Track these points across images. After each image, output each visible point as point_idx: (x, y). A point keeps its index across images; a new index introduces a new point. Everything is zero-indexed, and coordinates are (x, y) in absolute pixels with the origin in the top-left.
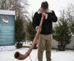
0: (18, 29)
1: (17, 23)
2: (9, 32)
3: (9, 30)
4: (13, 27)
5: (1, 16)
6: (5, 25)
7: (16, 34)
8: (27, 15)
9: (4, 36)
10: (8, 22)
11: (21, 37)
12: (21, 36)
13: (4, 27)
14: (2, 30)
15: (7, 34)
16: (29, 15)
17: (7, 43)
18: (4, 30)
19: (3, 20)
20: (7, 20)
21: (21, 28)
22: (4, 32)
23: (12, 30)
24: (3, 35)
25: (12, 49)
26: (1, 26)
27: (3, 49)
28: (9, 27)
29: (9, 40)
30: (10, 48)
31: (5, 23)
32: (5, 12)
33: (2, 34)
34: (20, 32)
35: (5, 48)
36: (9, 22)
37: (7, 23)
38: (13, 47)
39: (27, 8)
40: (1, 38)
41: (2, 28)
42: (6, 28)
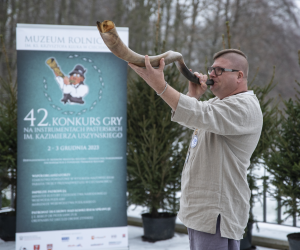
0: (150, 127)
1: (145, 92)
2: (91, 148)
3: (92, 142)
4: (116, 121)
5: (48, 60)
6: (69, 114)
7: (136, 161)
9: (63, 172)
10: (87, 96)
11: (166, 178)
12: (164, 171)
13: (63, 122)
15: (83, 160)
17: (80, 214)
18: (62, 142)
19: (57, 86)
20: (81, 83)
22: (67, 148)
23: (110, 140)
24: (60, 169)
26: (49, 120)
28: (92, 120)
29: (91, 198)
30: (96, 241)
31: (68, 97)
32: (70, 40)
33: (54, 161)
34: (161, 147)
35: (66, 243)
36: (90, 92)
37: (79, 100)
38: (115, 236)
40: (46, 187)
41: (50, 130)
42: (75, 130)
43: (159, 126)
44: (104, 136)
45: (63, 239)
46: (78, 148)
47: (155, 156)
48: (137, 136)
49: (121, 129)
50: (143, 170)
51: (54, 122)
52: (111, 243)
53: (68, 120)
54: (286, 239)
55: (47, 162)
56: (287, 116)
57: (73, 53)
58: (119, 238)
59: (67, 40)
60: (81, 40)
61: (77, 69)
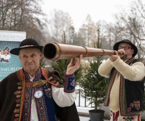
6: (3, 66)
16: (45, 17)
18: (0, 78)
20: (8, 54)
28: (12, 69)
32: (4, 36)
36: (11, 57)
39: (40, 2)
42: (5, 73)
53: (2, 69)
54: (88, 112)
56: (90, 67)
57: (5, 42)
59: (2, 36)
60: (8, 36)
61: (6, 48)
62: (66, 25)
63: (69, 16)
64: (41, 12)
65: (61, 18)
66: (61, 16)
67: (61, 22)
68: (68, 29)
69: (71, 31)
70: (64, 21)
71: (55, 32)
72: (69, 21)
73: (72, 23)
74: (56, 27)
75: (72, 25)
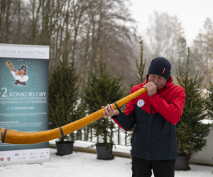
0: (60, 97)
1: (57, 79)
2: (30, 108)
3: (31, 105)
4: (43, 94)
5: (7, 63)
6: (18, 90)
7: (53, 115)
8: (128, 24)
9: (15, 120)
10: (28, 81)
13: (15, 94)
14: (10, 105)
15: (26, 115)
16: (134, 25)
18: (15, 105)
19: (12, 76)
20: (25, 74)
21: (68, 96)
22: (17, 108)
23: (40, 104)
24: (14, 119)
25: (38, 158)
26: (7, 94)
27: (14, 158)
28: (30, 94)
30: (33, 156)
31: (18, 82)
32: (19, 52)
33: (11, 115)
34: (66, 108)
35: (17, 157)
36: (30, 79)
37: (24, 83)
38: (42, 153)
39: (126, 3)
41: (8, 99)
42: (22, 99)
43: (65, 97)
44: (37, 102)
45: (16, 155)
46: (23, 108)
47: (63, 112)
48: (54, 102)
49: (45, 98)
50: (57, 119)
51: (10, 94)
52: (41, 157)
53: (18, 94)
55: (7, 115)
57: (20, 59)
58: (45, 154)
59: (17, 52)
60: (24, 52)
61: (22, 67)
62: (173, 35)
63: (178, 22)
64: (128, 18)
65: (166, 25)
66: (165, 22)
67: (165, 32)
68: (175, 41)
69: (181, 45)
70: (169, 29)
71: (156, 46)
72: (177, 29)
73: (183, 33)
74: (158, 39)
75: (182, 35)
